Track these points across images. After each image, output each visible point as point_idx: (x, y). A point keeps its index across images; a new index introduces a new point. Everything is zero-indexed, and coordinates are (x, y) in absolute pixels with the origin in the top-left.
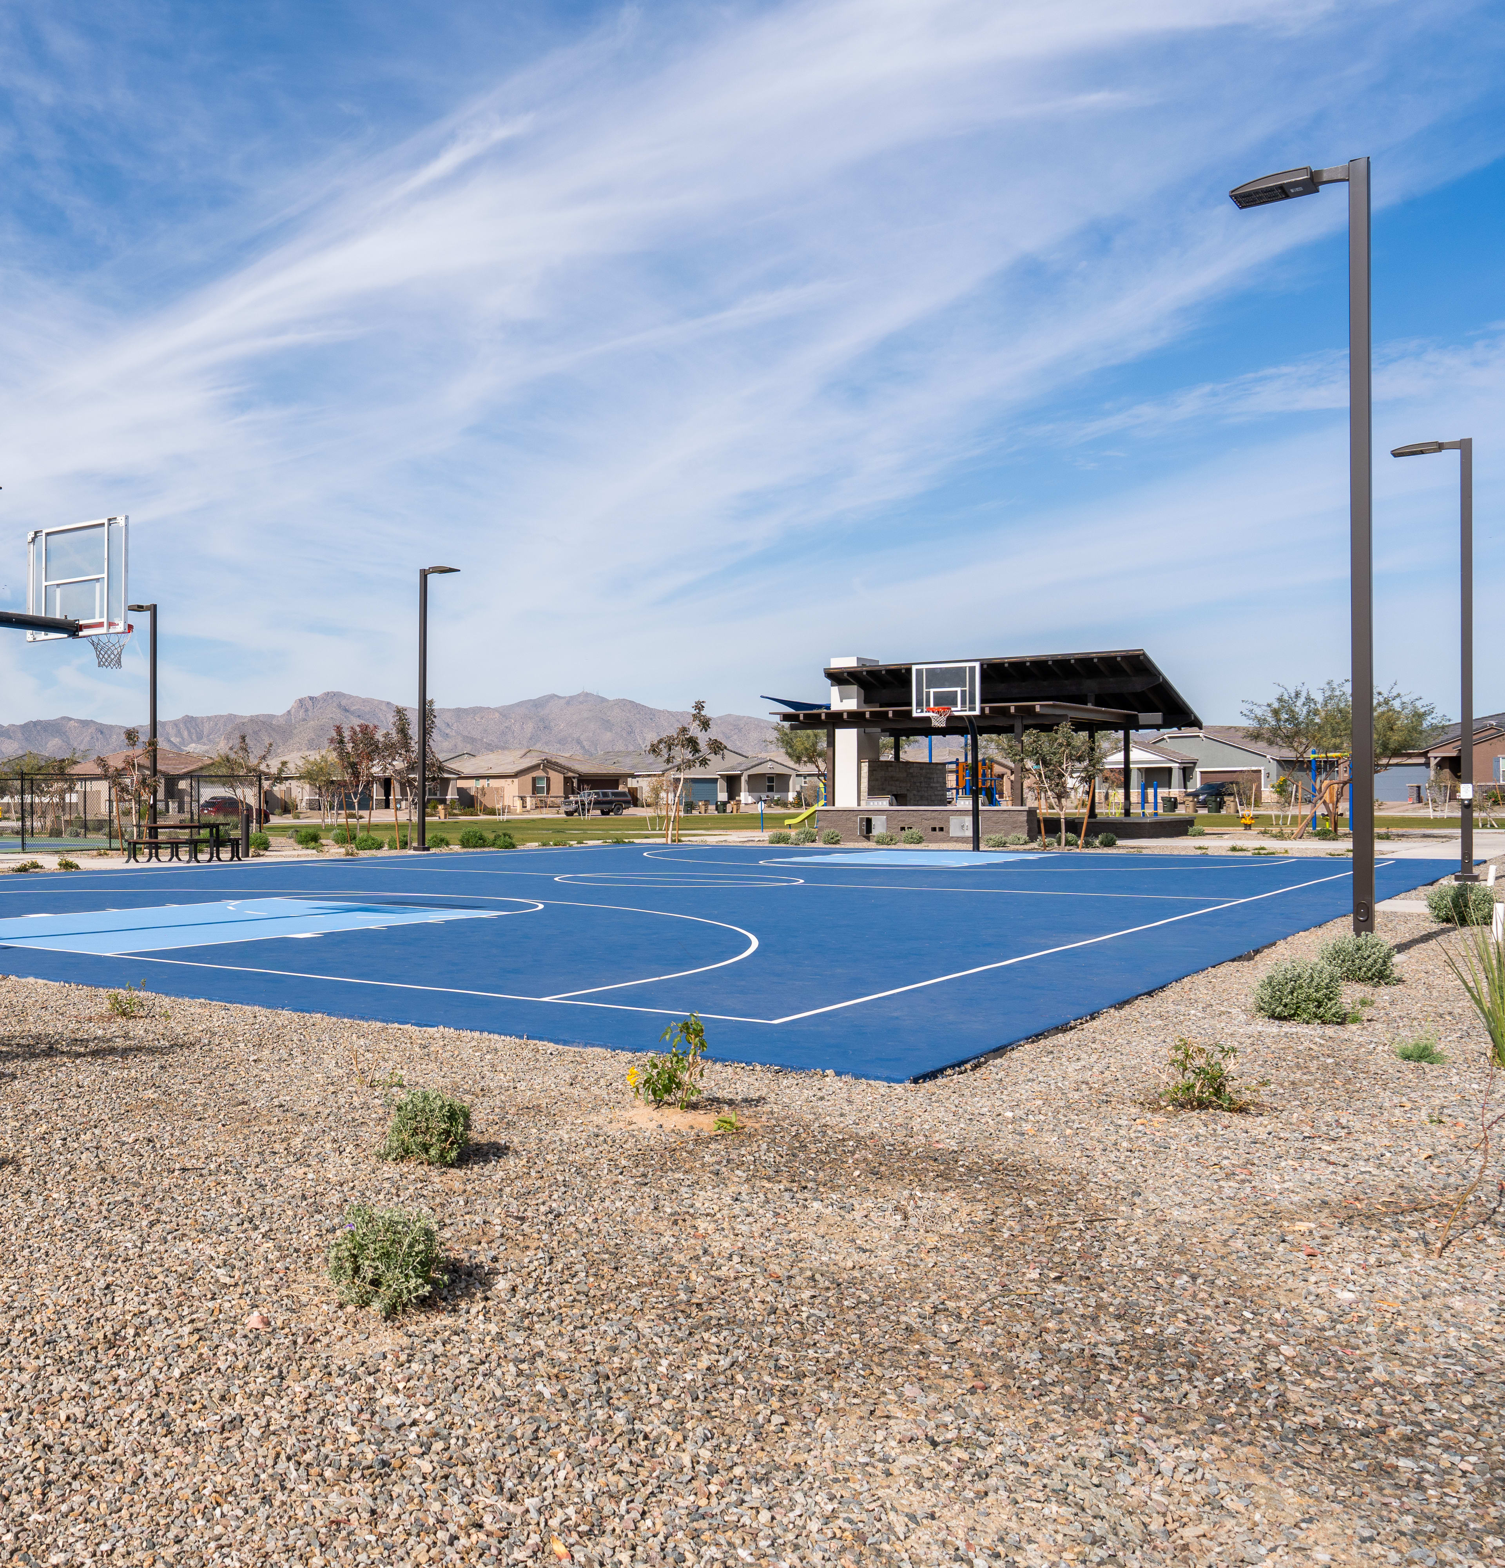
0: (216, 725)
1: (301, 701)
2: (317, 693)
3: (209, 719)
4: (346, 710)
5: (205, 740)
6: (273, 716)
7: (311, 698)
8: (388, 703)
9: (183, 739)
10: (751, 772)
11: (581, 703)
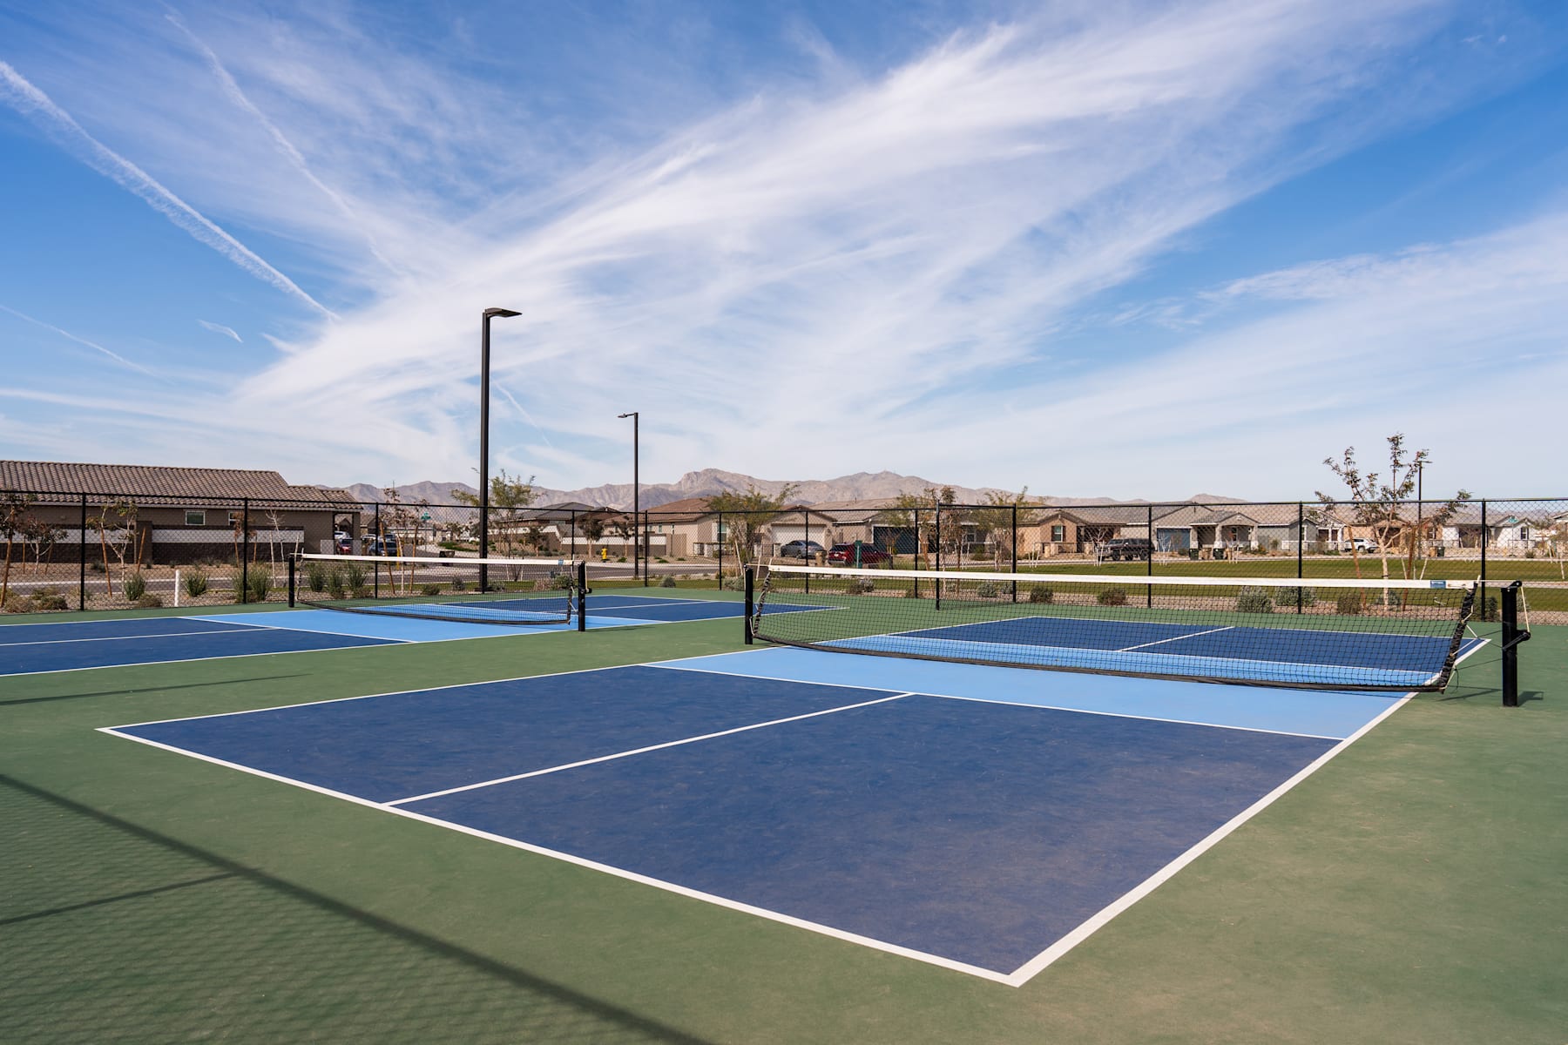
0: (628, 491)
1: (688, 475)
2: (699, 470)
3: (624, 486)
4: (721, 482)
5: (620, 501)
6: (669, 485)
7: (695, 473)
8: (750, 477)
9: (605, 500)
10: (1224, 523)
11: (883, 479)
